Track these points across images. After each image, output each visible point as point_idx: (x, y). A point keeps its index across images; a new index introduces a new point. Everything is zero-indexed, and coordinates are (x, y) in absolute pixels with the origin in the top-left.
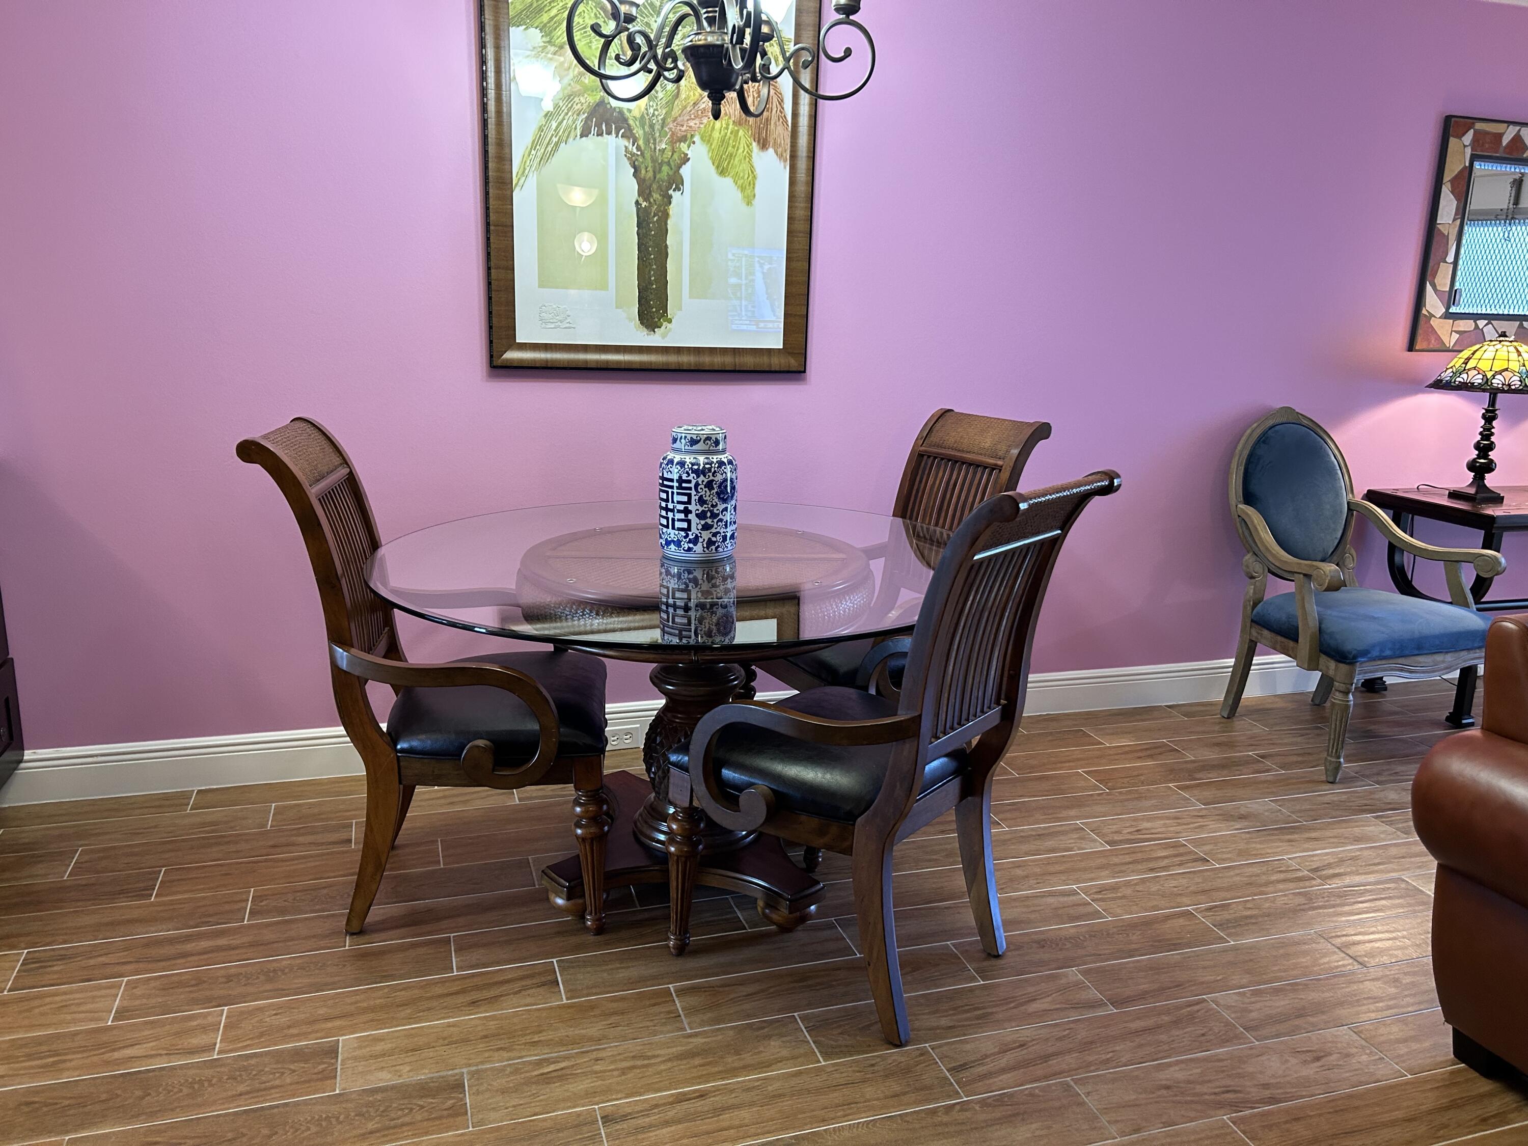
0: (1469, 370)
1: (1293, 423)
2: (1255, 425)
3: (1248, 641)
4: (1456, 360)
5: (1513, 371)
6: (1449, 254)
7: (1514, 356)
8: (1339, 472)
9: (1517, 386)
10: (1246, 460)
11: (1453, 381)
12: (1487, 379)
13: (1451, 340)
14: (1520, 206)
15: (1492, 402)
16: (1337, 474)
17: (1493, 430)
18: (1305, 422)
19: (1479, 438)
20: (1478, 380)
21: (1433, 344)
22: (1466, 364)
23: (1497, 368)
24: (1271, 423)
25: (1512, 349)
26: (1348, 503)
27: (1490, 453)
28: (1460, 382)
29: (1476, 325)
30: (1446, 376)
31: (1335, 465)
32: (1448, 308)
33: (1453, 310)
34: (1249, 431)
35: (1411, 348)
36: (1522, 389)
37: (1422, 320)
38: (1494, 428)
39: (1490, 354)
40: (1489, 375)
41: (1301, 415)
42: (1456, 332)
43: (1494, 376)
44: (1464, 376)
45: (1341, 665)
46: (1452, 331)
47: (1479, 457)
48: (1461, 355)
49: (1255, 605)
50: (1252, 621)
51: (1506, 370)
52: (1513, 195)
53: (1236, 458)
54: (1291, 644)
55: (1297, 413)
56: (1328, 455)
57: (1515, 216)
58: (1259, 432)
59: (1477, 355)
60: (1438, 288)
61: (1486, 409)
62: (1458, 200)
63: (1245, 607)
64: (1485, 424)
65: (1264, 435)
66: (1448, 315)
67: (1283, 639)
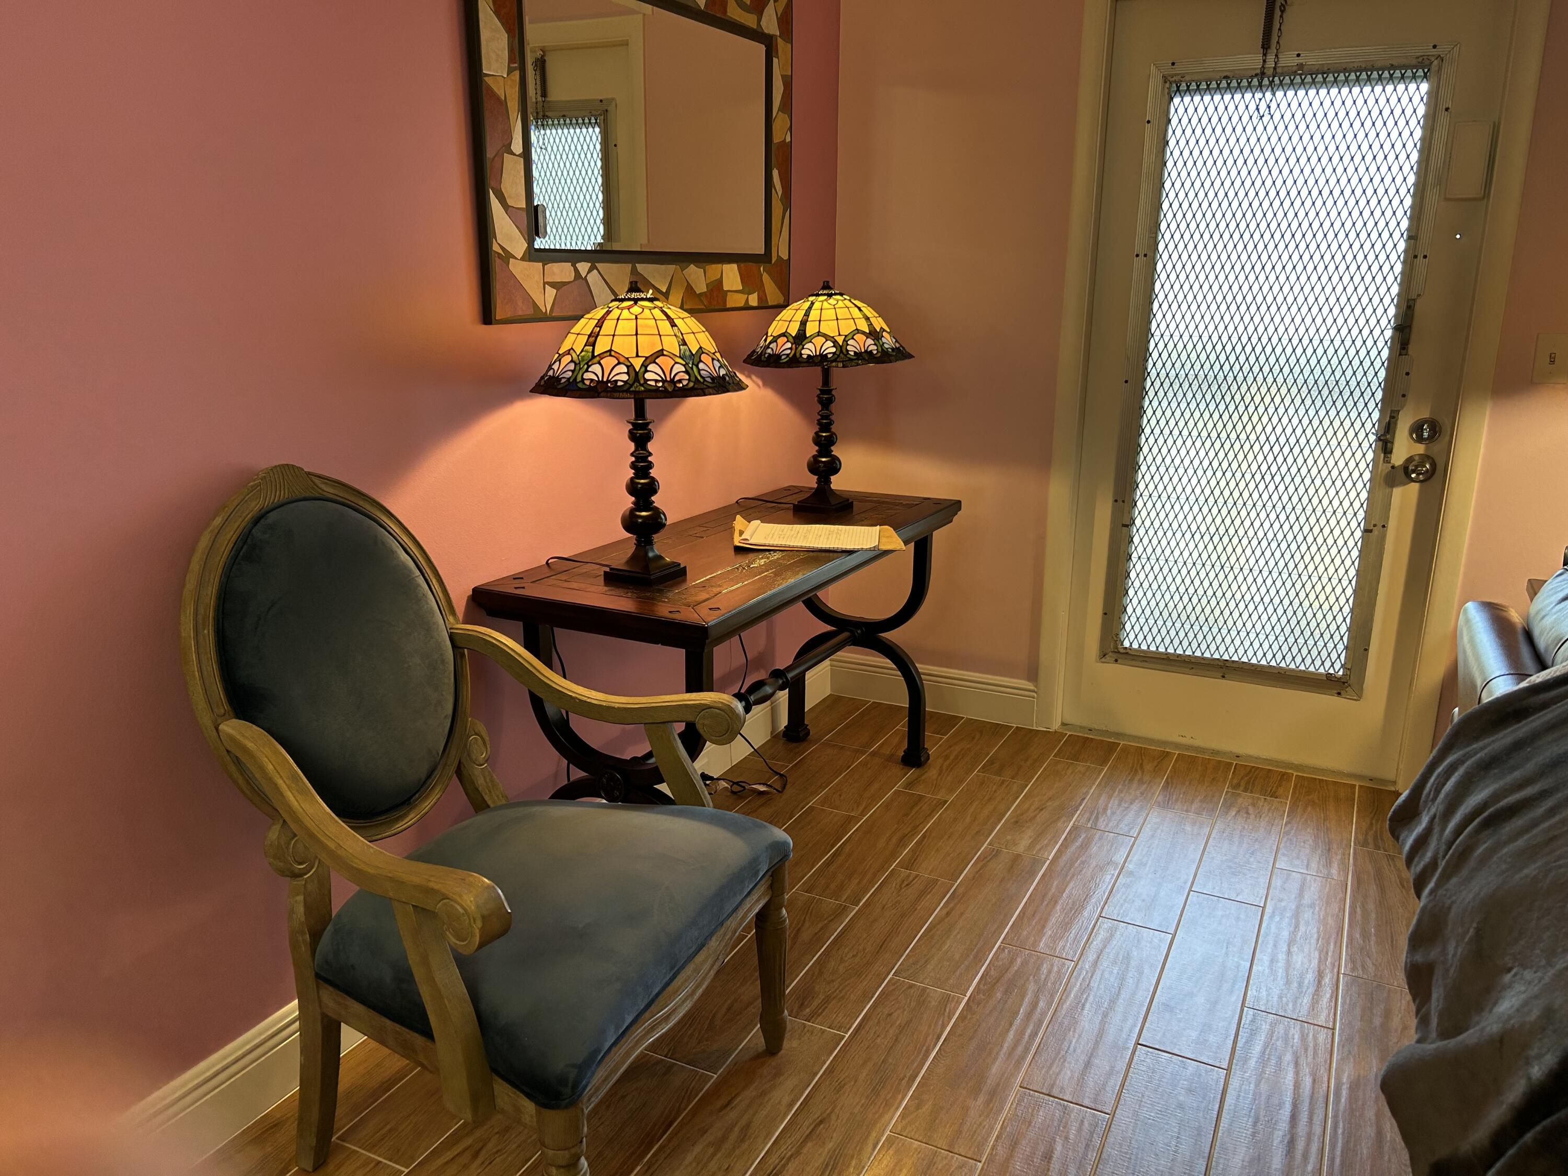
0: (602, 356)
1: (305, 499)
2: (218, 521)
3: (319, 1017)
4: (571, 337)
5: (672, 356)
6: (514, 137)
7: (665, 326)
8: (421, 580)
9: (685, 383)
10: (217, 610)
11: (579, 379)
12: (637, 373)
13: (546, 299)
14: (548, 99)
15: (640, 411)
16: (419, 585)
17: (650, 459)
18: (329, 490)
19: (631, 473)
20: (621, 375)
21: (523, 310)
22: (593, 345)
23: (645, 352)
24: (255, 507)
25: (657, 312)
26: (452, 637)
27: (653, 498)
28: (592, 380)
29: (576, 270)
30: (564, 368)
31: (410, 571)
32: (531, 242)
33: (539, 243)
34: (204, 542)
35: (487, 317)
36: (693, 388)
37: (497, 264)
38: (650, 454)
39: (627, 327)
40: (637, 363)
41: (319, 477)
42: (553, 285)
43: (645, 366)
44: (596, 368)
45: (549, 1114)
46: (545, 283)
47: (638, 506)
48: (577, 328)
49: (316, 936)
50: (317, 976)
51: (661, 353)
52: (538, 82)
53: (190, 610)
54: (418, 1040)
55: (309, 474)
56: (393, 552)
57: (547, 114)
58: (230, 536)
59: (608, 326)
60: (510, 202)
61: (633, 424)
62: (509, 31)
63: (294, 946)
64: (636, 450)
65: (245, 542)
66: (534, 255)
67: (398, 1027)
